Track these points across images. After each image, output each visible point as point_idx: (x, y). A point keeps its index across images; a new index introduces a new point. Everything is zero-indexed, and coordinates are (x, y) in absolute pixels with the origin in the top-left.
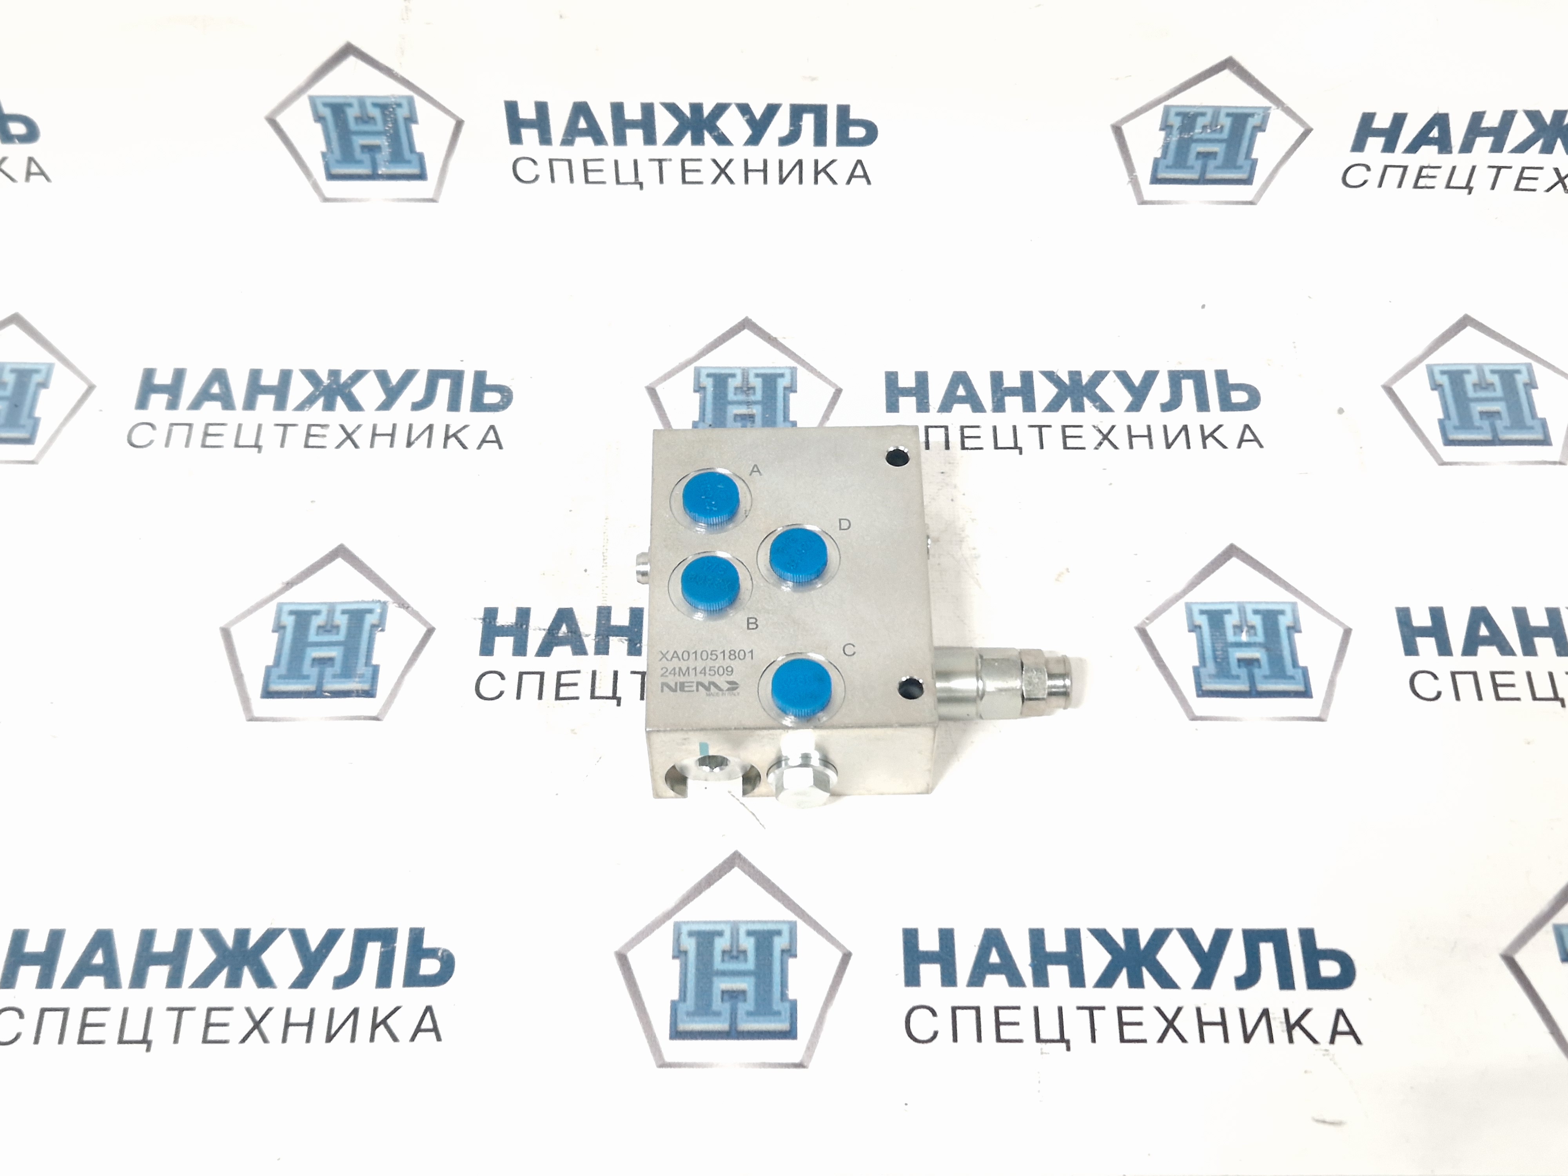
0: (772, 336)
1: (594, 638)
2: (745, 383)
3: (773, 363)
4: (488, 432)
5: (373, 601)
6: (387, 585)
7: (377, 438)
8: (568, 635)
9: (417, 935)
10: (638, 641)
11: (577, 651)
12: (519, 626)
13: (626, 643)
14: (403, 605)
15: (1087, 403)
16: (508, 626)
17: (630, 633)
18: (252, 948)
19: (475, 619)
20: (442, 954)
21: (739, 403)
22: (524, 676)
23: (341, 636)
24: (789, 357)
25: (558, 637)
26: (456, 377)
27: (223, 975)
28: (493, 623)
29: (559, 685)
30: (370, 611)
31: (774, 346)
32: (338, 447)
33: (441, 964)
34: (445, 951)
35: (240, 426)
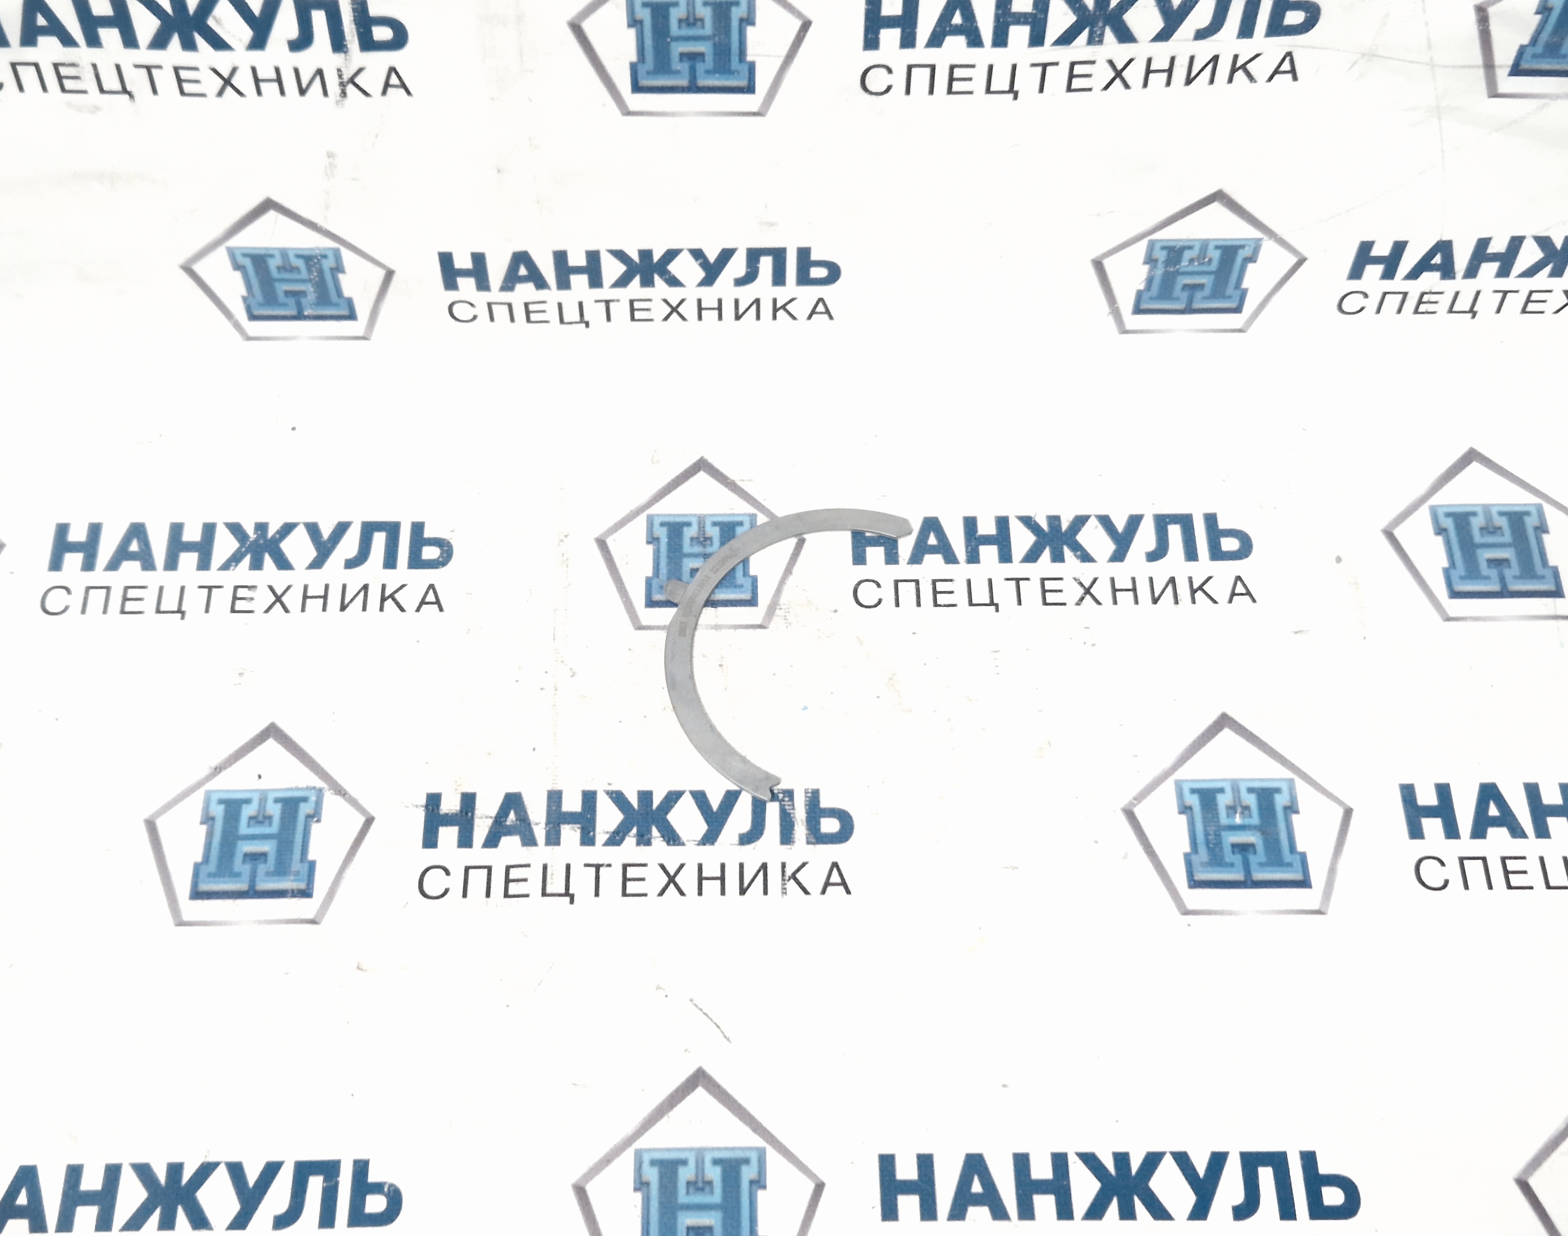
0: (730, 479)
1: (544, 826)
2: (702, 532)
3: (731, 509)
4: (427, 593)
5: (307, 787)
6: (322, 769)
7: (308, 601)
8: (516, 824)
9: (361, 1168)
10: (591, 829)
11: (527, 841)
12: (464, 813)
13: (579, 831)
14: (340, 792)
15: (1067, 552)
16: (452, 814)
17: (582, 820)
18: (185, 1184)
19: (417, 806)
20: (389, 1189)
21: (696, 555)
22: (471, 871)
23: (274, 828)
24: (748, 503)
25: (507, 826)
26: (392, 530)
27: (155, 1218)
28: (436, 811)
29: (508, 881)
30: (305, 800)
31: (732, 490)
32: (267, 611)
33: (387, 1201)
34: (391, 1185)
35: (161, 589)
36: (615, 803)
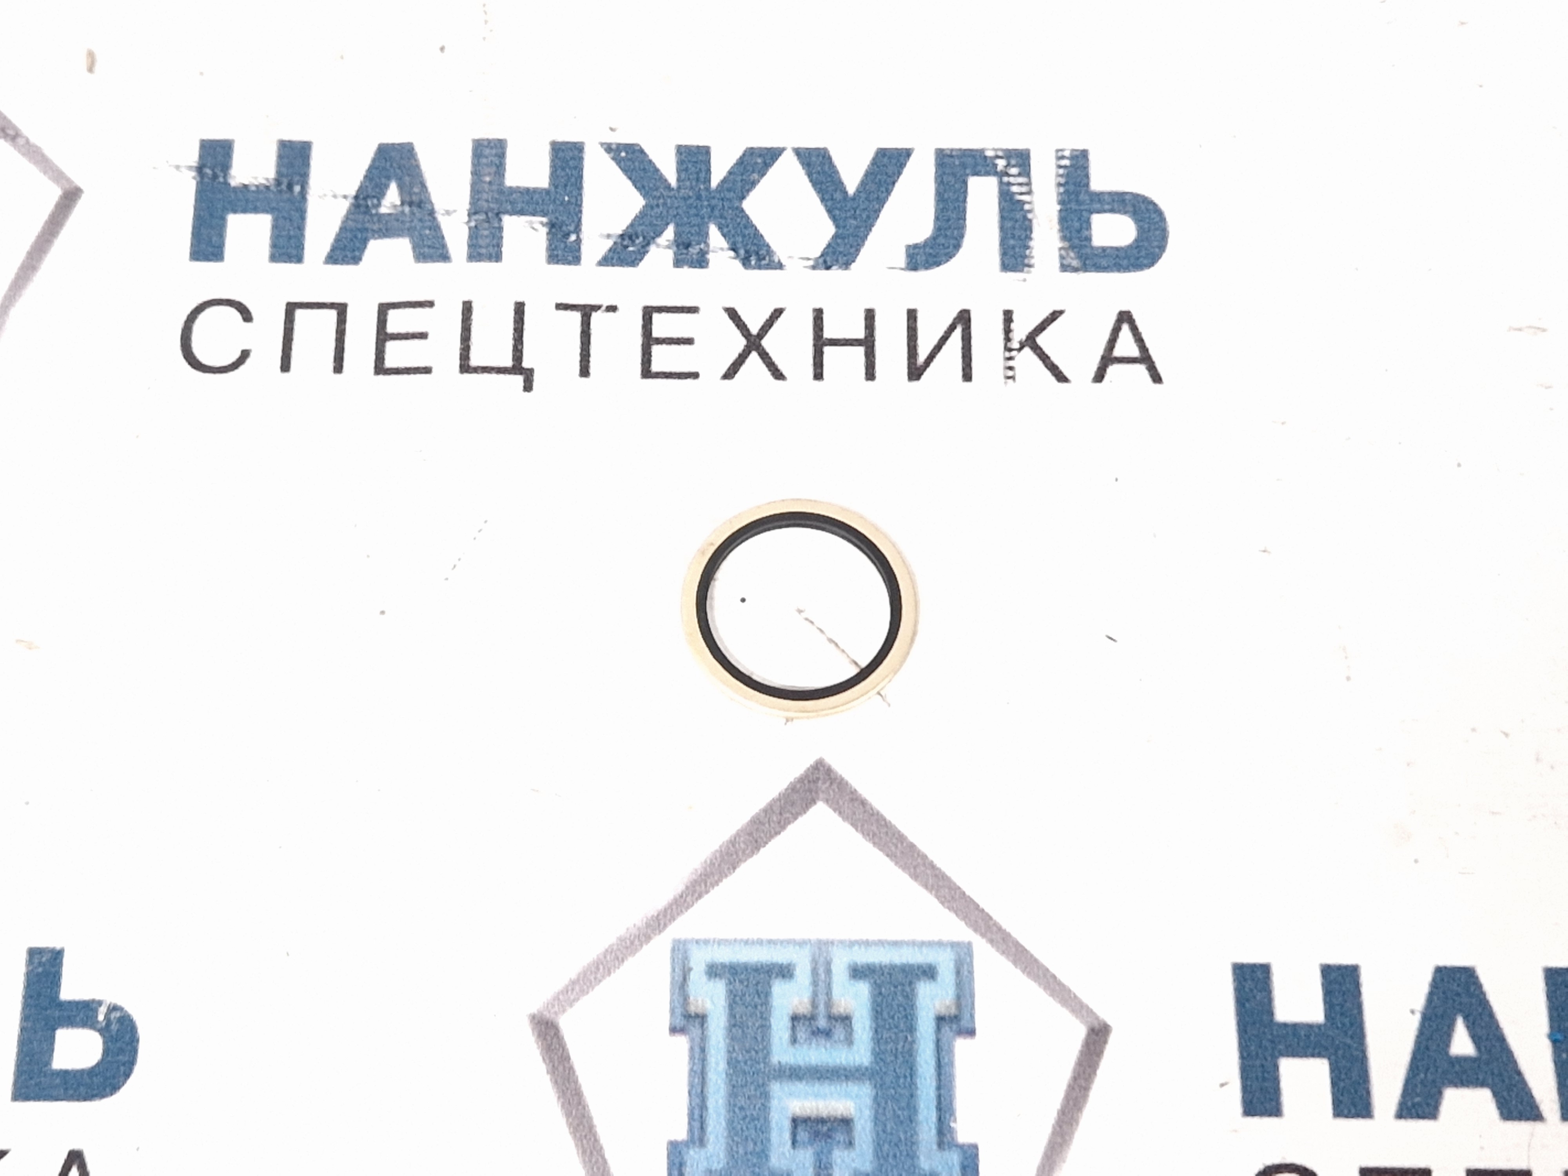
1: (466, 219)
9: (45, 968)
10: (572, 228)
11: (426, 250)
12: (284, 186)
13: (544, 231)
16: (258, 186)
17: (551, 207)
19: (178, 167)
20: (107, 1018)
22: (300, 314)
25: (380, 216)
28: (221, 180)
29: (383, 337)
33: (104, 1045)
34: (114, 1008)
36: (625, 171)
